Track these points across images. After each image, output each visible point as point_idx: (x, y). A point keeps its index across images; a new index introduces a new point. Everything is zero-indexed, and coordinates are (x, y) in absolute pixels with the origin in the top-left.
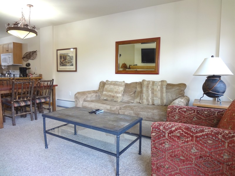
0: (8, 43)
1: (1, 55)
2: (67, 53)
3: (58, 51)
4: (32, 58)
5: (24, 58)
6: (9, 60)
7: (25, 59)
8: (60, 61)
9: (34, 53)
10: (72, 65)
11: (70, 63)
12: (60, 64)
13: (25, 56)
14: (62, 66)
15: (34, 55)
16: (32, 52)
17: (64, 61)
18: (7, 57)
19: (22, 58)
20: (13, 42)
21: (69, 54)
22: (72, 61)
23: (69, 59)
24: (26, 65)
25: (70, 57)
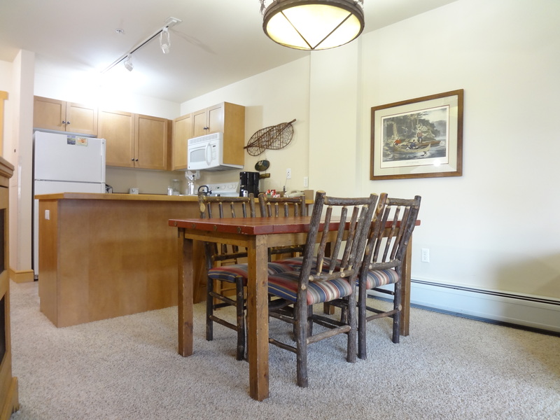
0: (210, 107)
1: (189, 140)
2: (418, 114)
3: (376, 112)
4: (276, 144)
5: (250, 146)
6: (212, 153)
7: (252, 149)
8: (387, 144)
9: (283, 129)
10: (441, 153)
11: (429, 147)
12: (385, 155)
13: (252, 141)
14: (394, 159)
15: (286, 134)
16: (279, 125)
17: (401, 141)
18: (206, 143)
19: (245, 148)
20: (225, 103)
21: (424, 117)
22: (437, 139)
23: (424, 135)
24: (257, 167)
25: (432, 125)
